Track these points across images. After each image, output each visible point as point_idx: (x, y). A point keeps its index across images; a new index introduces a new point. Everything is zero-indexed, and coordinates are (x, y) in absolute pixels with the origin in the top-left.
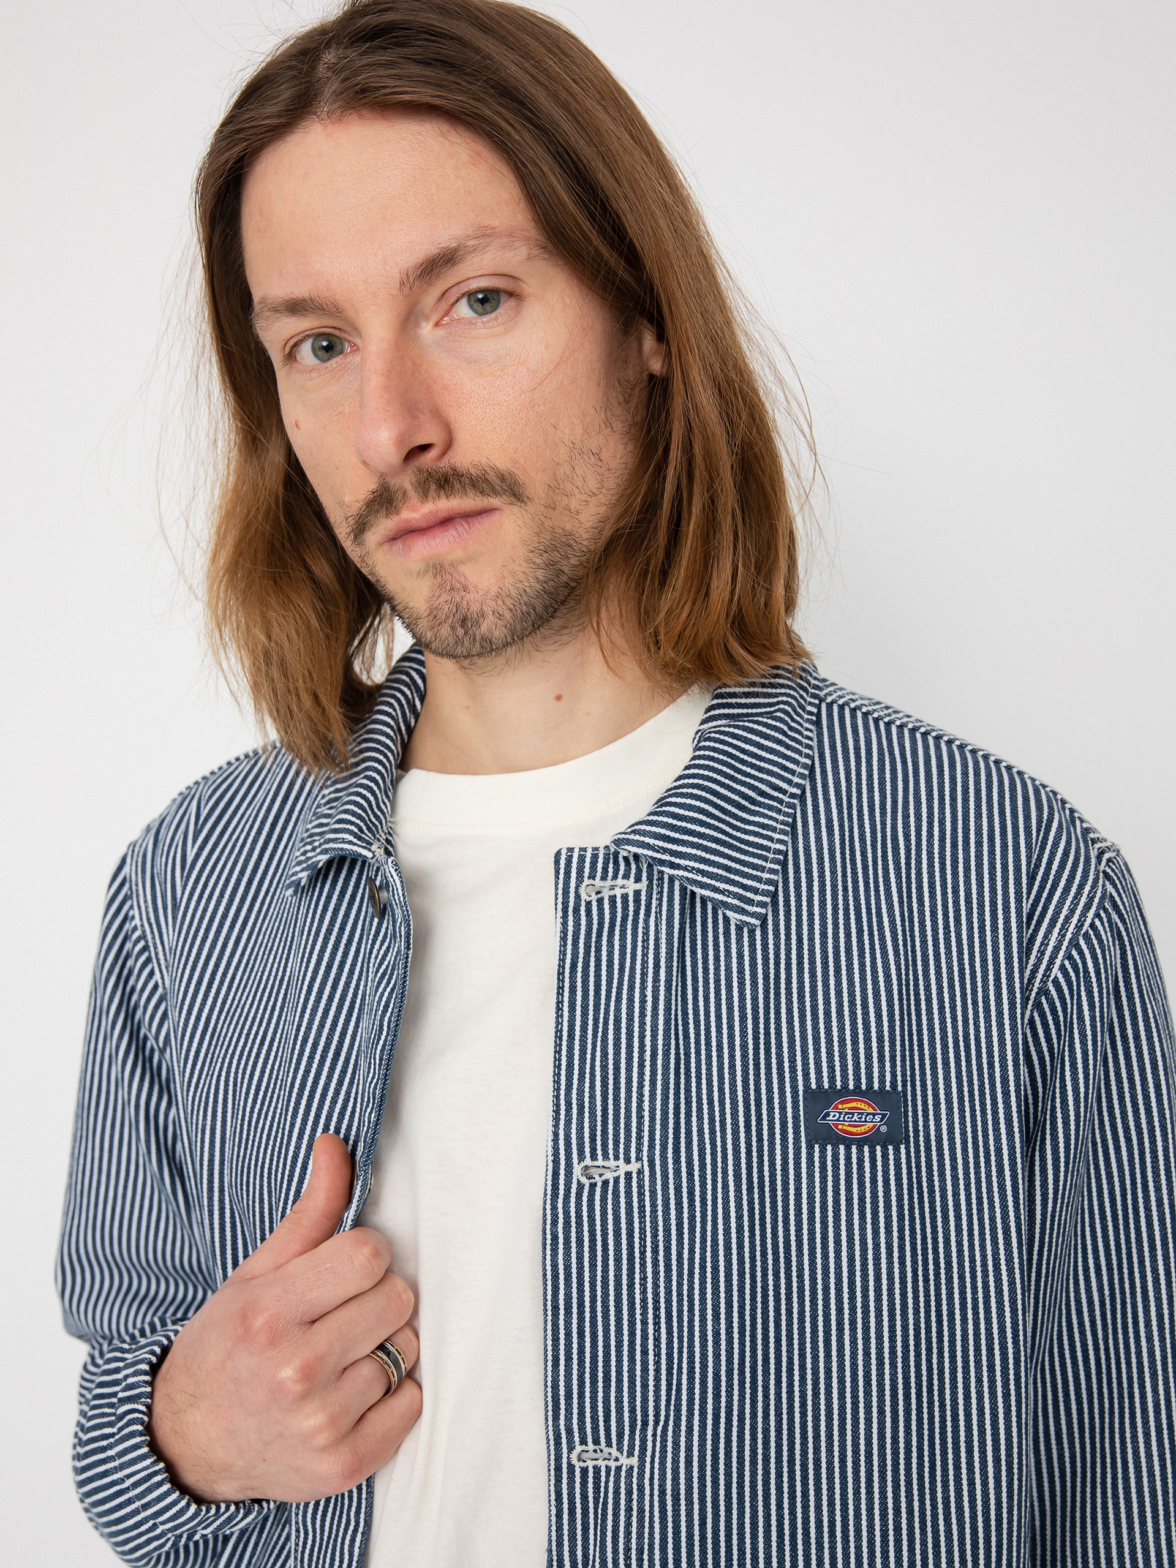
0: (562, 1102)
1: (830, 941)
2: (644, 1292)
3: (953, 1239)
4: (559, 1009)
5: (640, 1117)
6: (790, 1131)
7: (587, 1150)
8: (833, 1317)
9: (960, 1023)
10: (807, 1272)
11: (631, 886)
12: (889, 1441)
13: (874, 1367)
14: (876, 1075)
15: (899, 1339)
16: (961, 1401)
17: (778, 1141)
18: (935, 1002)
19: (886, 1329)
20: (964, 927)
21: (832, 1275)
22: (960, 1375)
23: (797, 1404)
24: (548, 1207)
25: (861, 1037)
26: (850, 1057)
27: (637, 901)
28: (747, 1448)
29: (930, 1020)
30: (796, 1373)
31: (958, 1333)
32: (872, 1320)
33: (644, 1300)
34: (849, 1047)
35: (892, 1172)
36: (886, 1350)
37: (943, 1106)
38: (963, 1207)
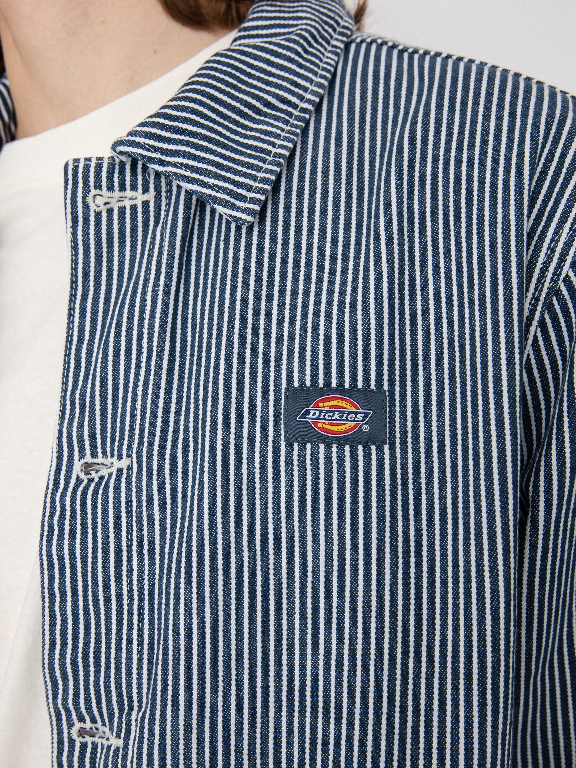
0: (68, 402)
1: (328, 245)
3: (437, 542)
4: (71, 315)
5: (133, 416)
6: (271, 429)
7: (87, 447)
8: (309, 616)
9: (456, 323)
10: (284, 571)
11: (140, 197)
12: (356, 743)
13: (346, 668)
14: (360, 373)
15: (373, 641)
16: (436, 707)
17: (258, 439)
18: (431, 302)
19: (360, 631)
20: (464, 225)
21: (310, 574)
22: (436, 681)
23: (272, 699)
24: (48, 500)
25: (347, 335)
26: (334, 355)
27: (146, 211)
28: (220, 739)
29: (426, 320)
30: (272, 668)
31: (438, 638)
32: (347, 620)
34: (334, 346)
35: (374, 473)
36: (359, 652)
37: (434, 408)
38: (449, 511)
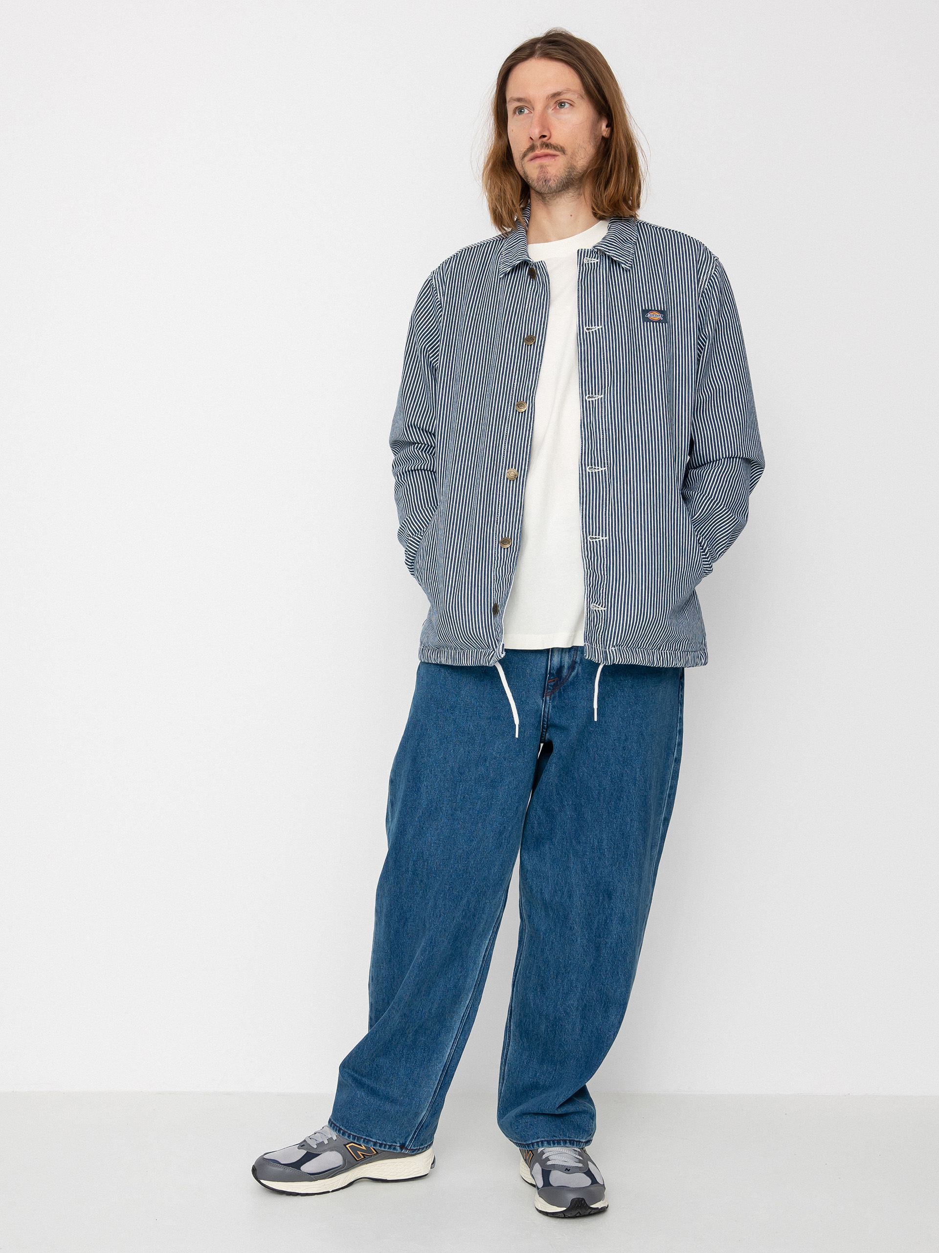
0: (581, 312)
1: (646, 276)
2: (604, 356)
4: (578, 290)
5: (601, 315)
6: (638, 319)
7: (588, 324)
10: (644, 352)
11: (596, 260)
14: (659, 307)
17: (635, 321)
24: (578, 337)
25: (655, 298)
33: (604, 359)
34: (652, 300)
35: (664, 329)
